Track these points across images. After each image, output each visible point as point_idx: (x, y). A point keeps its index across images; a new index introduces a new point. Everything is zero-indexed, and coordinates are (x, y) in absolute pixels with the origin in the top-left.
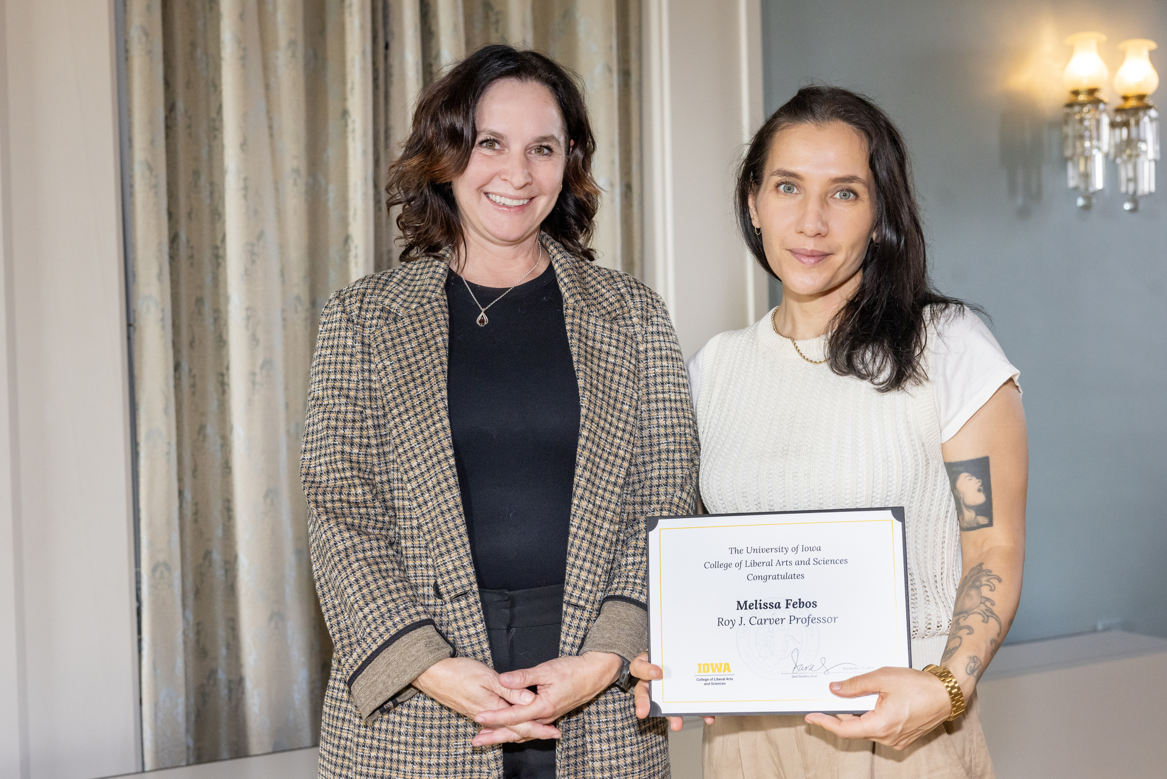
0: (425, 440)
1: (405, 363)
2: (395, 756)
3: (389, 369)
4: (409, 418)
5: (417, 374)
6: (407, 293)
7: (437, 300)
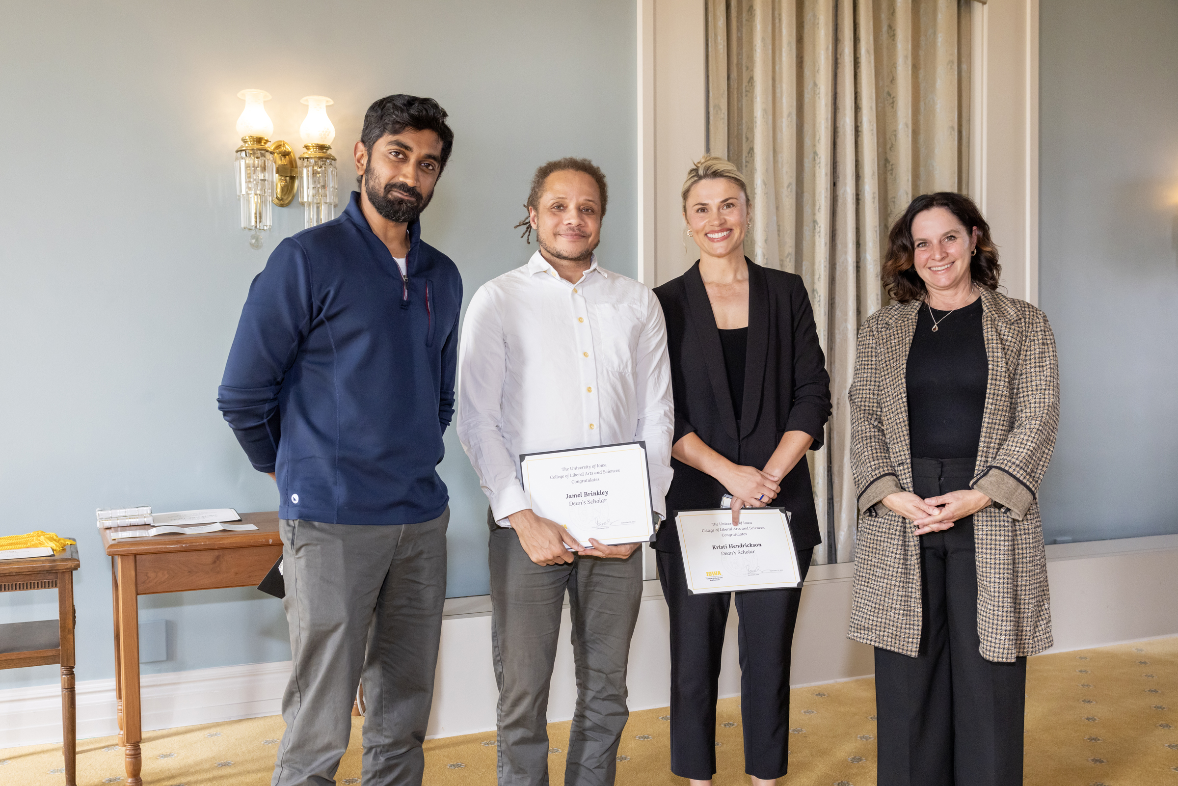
1: (890, 350)
2: (879, 538)
5: (895, 356)
6: (899, 315)
7: (911, 319)
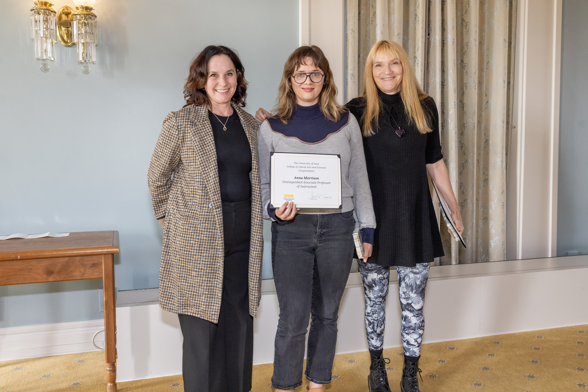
0: (210, 162)
3: (197, 141)
4: (205, 156)
